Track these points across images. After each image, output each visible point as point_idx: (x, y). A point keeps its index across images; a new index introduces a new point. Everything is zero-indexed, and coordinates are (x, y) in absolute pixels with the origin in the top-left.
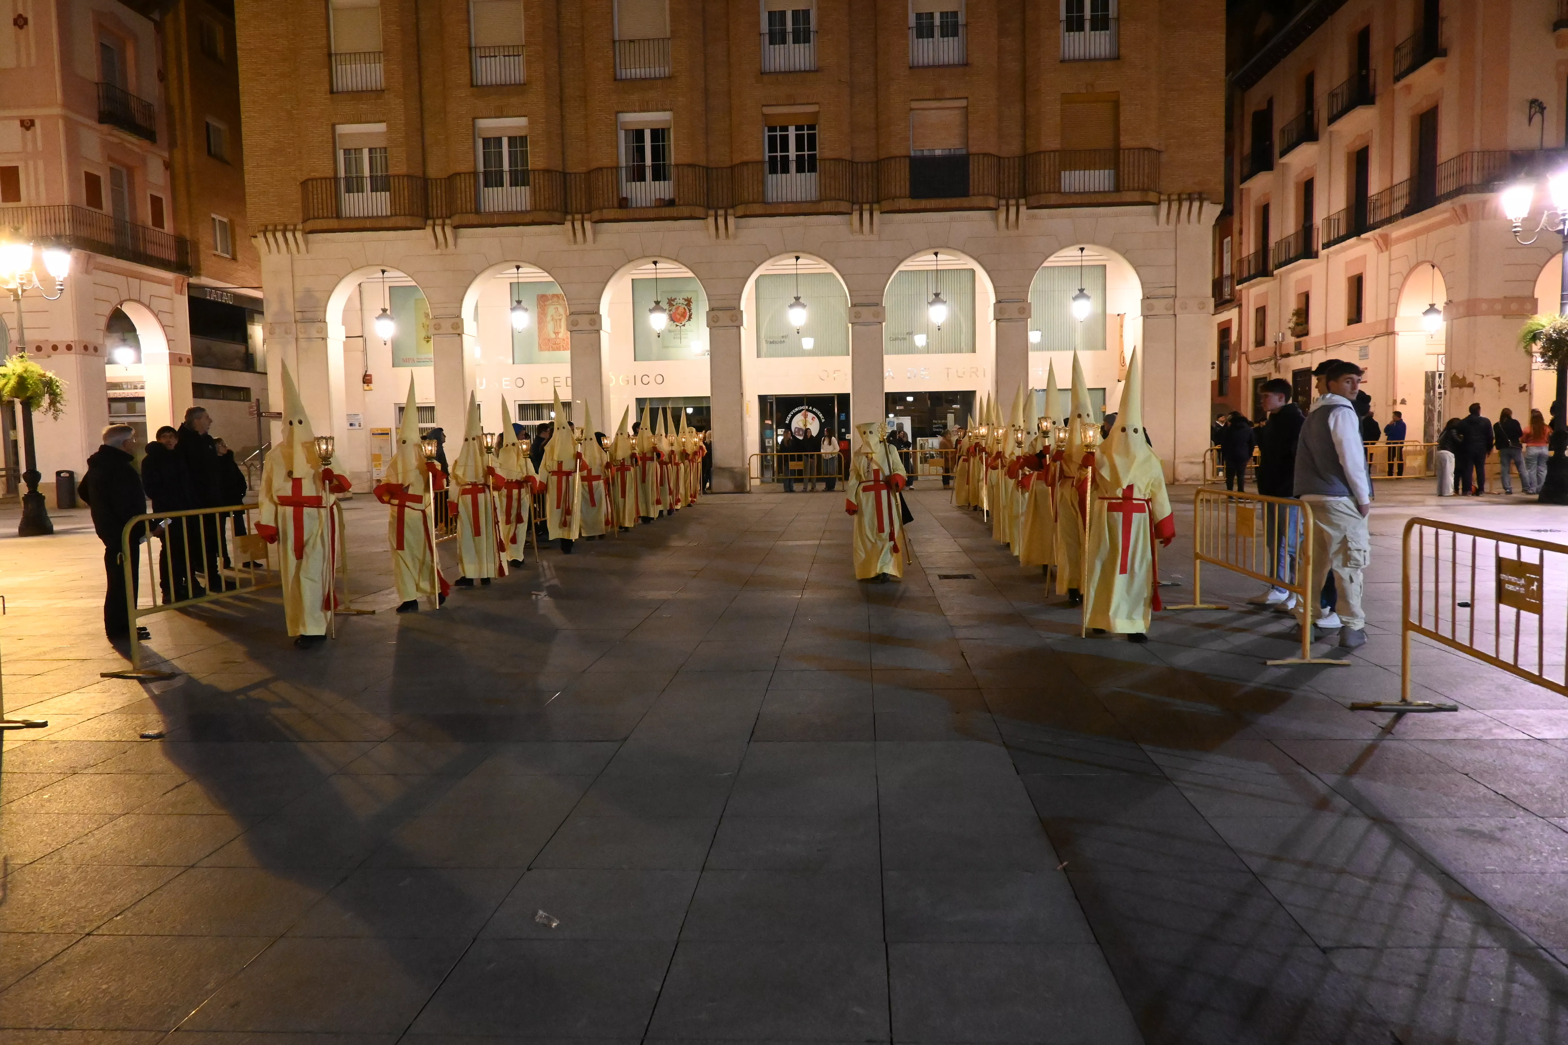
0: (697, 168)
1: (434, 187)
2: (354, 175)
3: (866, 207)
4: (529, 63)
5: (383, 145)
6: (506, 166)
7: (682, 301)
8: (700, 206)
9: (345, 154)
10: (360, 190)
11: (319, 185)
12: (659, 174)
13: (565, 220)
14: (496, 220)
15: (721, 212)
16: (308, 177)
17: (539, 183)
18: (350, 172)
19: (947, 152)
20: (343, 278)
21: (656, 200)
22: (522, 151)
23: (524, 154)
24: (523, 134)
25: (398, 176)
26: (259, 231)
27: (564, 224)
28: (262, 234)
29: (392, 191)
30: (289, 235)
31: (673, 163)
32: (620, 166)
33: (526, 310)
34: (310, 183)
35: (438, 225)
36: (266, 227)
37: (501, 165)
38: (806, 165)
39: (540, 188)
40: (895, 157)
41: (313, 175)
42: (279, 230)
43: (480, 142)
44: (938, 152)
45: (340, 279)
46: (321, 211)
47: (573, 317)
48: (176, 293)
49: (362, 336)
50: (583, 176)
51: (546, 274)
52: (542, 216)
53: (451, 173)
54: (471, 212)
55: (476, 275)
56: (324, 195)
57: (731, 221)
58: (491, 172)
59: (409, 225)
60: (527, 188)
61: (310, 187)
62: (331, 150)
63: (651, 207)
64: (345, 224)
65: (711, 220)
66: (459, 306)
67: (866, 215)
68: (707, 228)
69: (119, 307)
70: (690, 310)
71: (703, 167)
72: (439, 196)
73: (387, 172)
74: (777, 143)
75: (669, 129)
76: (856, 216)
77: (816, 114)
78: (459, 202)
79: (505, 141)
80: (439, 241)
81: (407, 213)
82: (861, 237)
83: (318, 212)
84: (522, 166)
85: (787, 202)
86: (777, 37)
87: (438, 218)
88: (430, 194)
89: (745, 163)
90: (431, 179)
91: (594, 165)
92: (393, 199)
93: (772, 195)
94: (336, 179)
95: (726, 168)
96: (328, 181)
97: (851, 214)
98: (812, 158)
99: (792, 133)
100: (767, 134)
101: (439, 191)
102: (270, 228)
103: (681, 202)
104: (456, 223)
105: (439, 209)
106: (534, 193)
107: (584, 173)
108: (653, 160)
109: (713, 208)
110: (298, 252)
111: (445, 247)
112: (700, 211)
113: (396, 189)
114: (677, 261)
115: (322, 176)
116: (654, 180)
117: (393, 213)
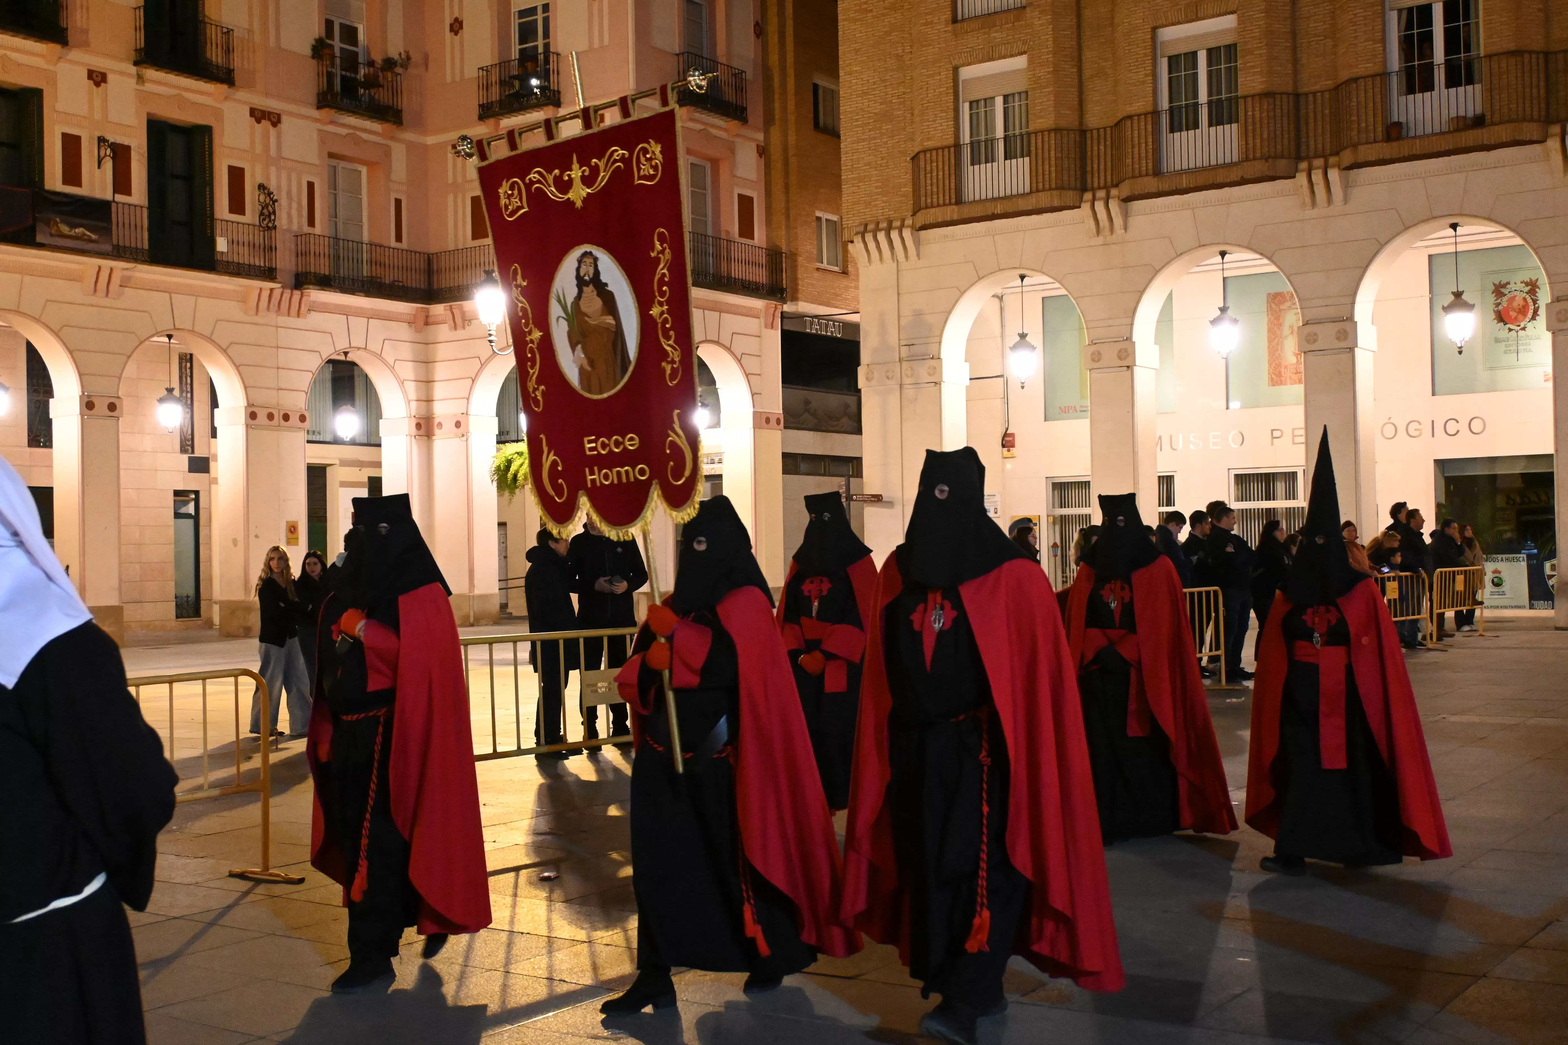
0: (1526, 56)
1: (1095, 142)
2: (983, 137)
5: (1022, 88)
6: (1203, 96)
8: (1532, 120)
9: (971, 109)
10: (990, 158)
11: (934, 158)
12: (1458, 75)
13: (1296, 170)
14: (1185, 183)
16: (923, 148)
17: (1253, 115)
18: (978, 135)
20: (965, 291)
21: (1451, 120)
22: (1229, 69)
23: (1232, 73)
24: (1228, 40)
25: (1042, 132)
26: (857, 234)
27: (1294, 177)
28: (860, 237)
29: (1033, 155)
30: (894, 235)
31: (1483, 53)
32: (1389, 70)
33: (1235, 321)
34: (922, 156)
35: (1100, 199)
36: (866, 225)
37: (1196, 95)
39: (1254, 124)
41: (927, 144)
42: (881, 230)
43: (1164, 64)
45: (963, 293)
46: (935, 196)
47: (1309, 330)
48: (766, 327)
49: (1002, 376)
50: (1327, 95)
51: (1266, 261)
52: (1259, 167)
53: (1120, 116)
54: (1147, 175)
55: (1157, 272)
56: (941, 173)
58: (1180, 107)
59: (1056, 203)
60: (1234, 126)
61: (922, 164)
62: (951, 105)
63: (1442, 133)
64: (967, 212)
65: (1553, 144)
66: (1128, 321)
68: (1547, 157)
71: (1538, 53)
72: (1102, 154)
73: (1028, 127)
78: (1129, 161)
79: (1202, 57)
80: (1101, 224)
81: (1053, 186)
83: (932, 199)
84: (1229, 91)
87: (1096, 187)
88: (1089, 153)
90: (1092, 130)
91: (1344, 75)
92: (1034, 168)
94: (957, 146)
96: (946, 150)
101: (1102, 147)
102: (871, 227)
103: (1497, 118)
104: (1125, 193)
105: (1102, 174)
106: (1245, 134)
107: (1329, 90)
108: (1447, 53)
109: (1557, 121)
110: (907, 257)
111: (1107, 232)
112: (1531, 130)
113: (1040, 151)
114: (1489, 219)
115: (939, 144)
116: (1448, 86)
117: (1034, 189)
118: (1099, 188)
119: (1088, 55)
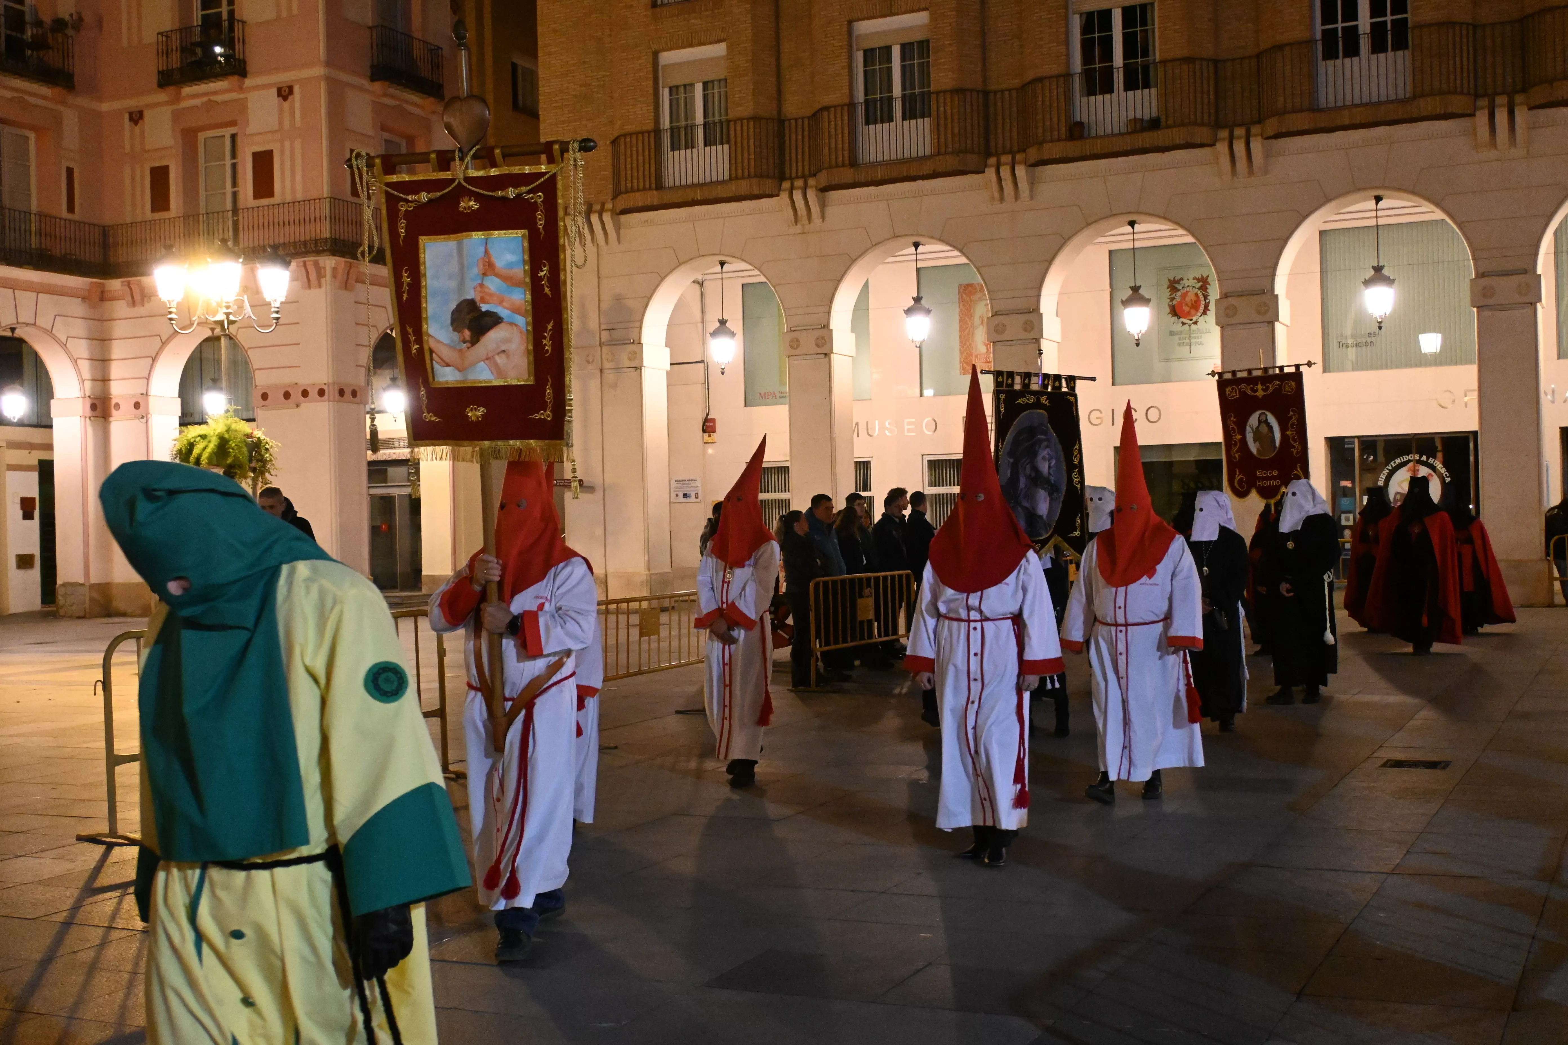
0: (1198, 63)
1: (793, 131)
2: (683, 123)
3: (1501, 100)
5: (722, 76)
6: (897, 90)
7: (1193, 283)
8: (1202, 124)
9: (671, 95)
10: (690, 144)
11: (634, 142)
12: (1135, 79)
13: (986, 166)
14: (880, 174)
15: (1239, 132)
16: (622, 132)
17: (945, 111)
18: (678, 120)
20: (665, 277)
21: (1129, 122)
22: (921, 65)
23: (925, 70)
24: (922, 37)
25: (741, 119)
27: (984, 172)
29: (733, 142)
30: (594, 218)
31: (1158, 58)
32: (1072, 72)
33: (928, 311)
34: (622, 140)
35: (798, 188)
37: (890, 89)
38: (1390, 38)
39: (946, 119)
41: (628, 128)
43: (859, 56)
45: (663, 279)
46: (635, 181)
47: (997, 319)
49: (702, 362)
50: (1014, 93)
51: (956, 253)
52: (951, 162)
53: (817, 106)
54: (843, 166)
55: (853, 261)
56: (641, 158)
57: (1257, 145)
58: (875, 100)
59: (756, 191)
60: (927, 120)
61: (622, 147)
62: (651, 90)
63: (1120, 134)
64: (668, 198)
65: (1222, 148)
66: (827, 310)
67: (1501, 117)
68: (1216, 160)
69: (389, 331)
71: (1208, 60)
72: (800, 144)
73: (727, 114)
74: (1338, 6)
75: (1152, 4)
76: (1482, 118)
78: (826, 151)
79: (896, 52)
80: (799, 213)
81: (752, 173)
82: (1493, 154)
83: (632, 182)
84: (922, 86)
85: (1354, 106)
87: (794, 176)
88: (787, 142)
89: (1281, 49)
90: (789, 120)
91: (1030, 75)
92: (733, 155)
93: (1327, 96)
94: (657, 132)
95: (1250, 57)
96: (646, 135)
97: (1472, 115)
98: (1401, 27)
101: (800, 137)
103: (1170, 122)
104: (822, 184)
105: (800, 164)
106: (937, 129)
107: (1017, 89)
108: (1125, 57)
109: (1225, 126)
110: (607, 241)
111: (805, 219)
112: (1202, 133)
113: (739, 139)
114: (1165, 218)
115: (638, 129)
116: (1126, 89)
117: (734, 176)
118: (797, 177)
119: (786, 47)
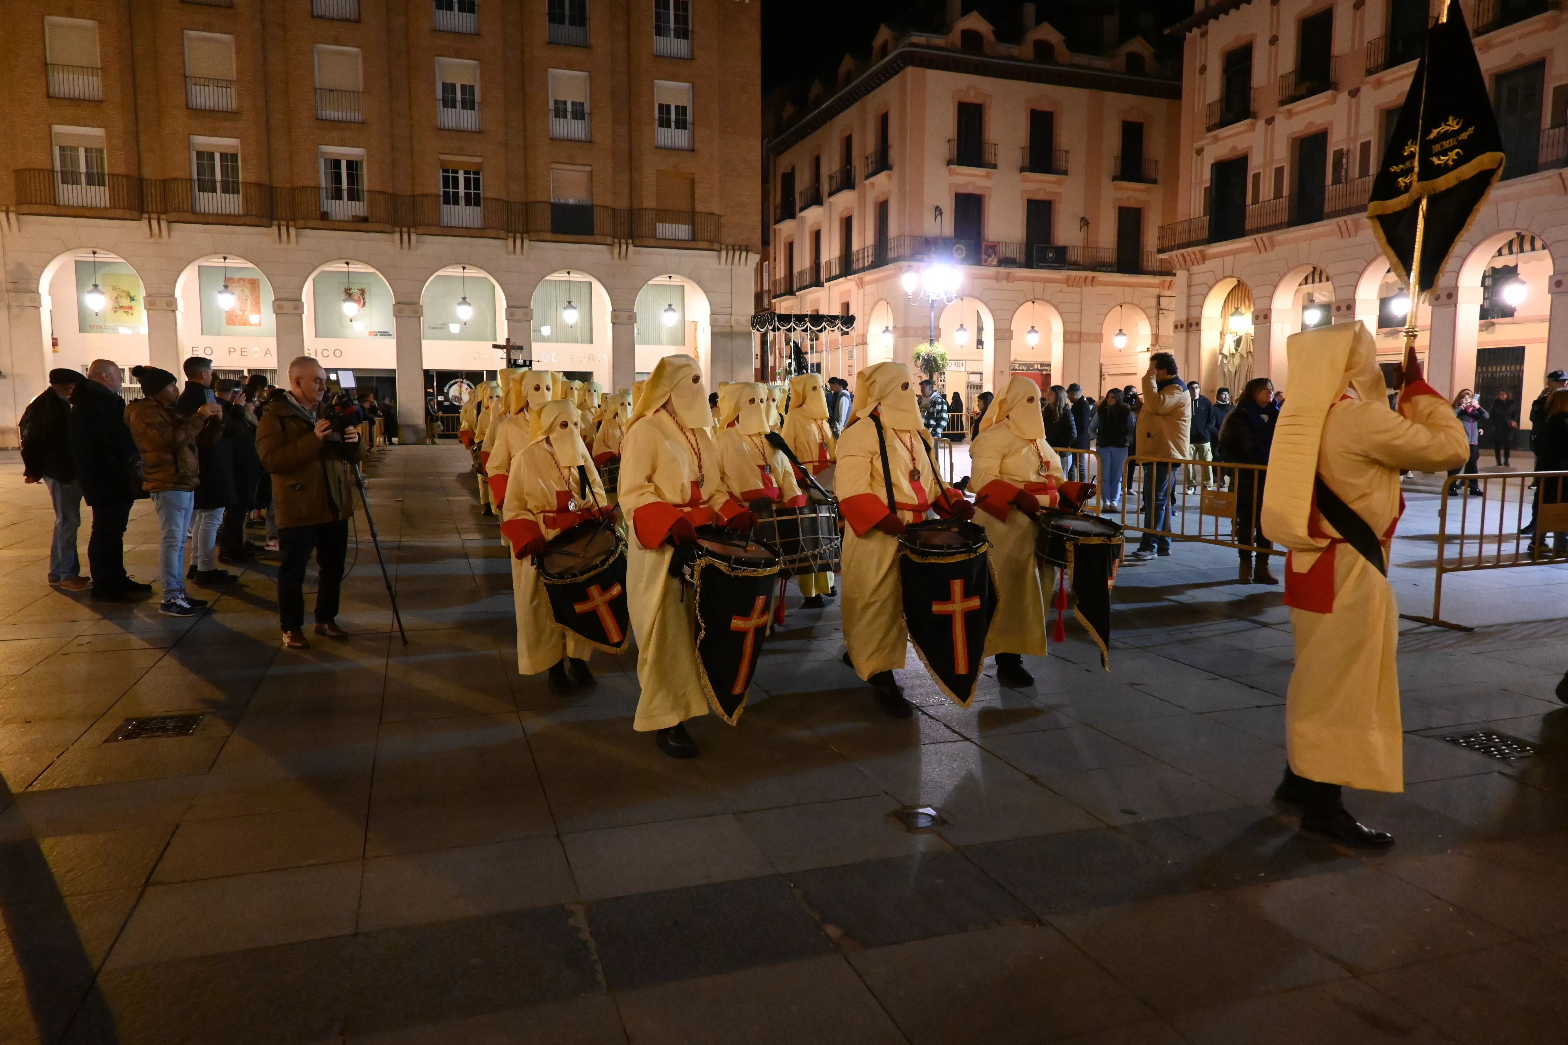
0: (386, 195)
1: (149, 187)
2: (70, 169)
4: (240, 95)
5: (98, 147)
6: (218, 176)
7: (357, 291)
8: (386, 223)
9: (60, 151)
10: (76, 182)
11: (33, 175)
12: (354, 196)
13: (272, 224)
14: (210, 219)
15: (405, 229)
16: (23, 167)
17: (249, 193)
18: (67, 167)
19: (577, 202)
21: (353, 216)
22: (232, 166)
23: (235, 168)
24: (231, 151)
25: (114, 175)
27: (271, 227)
29: (111, 187)
31: (366, 188)
32: (320, 186)
34: (24, 172)
35: (154, 219)
37: (214, 174)
38: (473, 200)
39: (250, 197)
40: (539, 202)
41: (30, 166)
43: (194, 154)
44: (571, 201)
46: (39, 198)
47: (278, 303)
50: (287, 192)
52: (254, 219)
53: (168, 177)
54: (188, 211)
55: (189, 263)
56: (42, 185)
57: (413, 237)
58: (204, 179)
59: (125, 216)
60: (237, 196)
61: (24, 176)
62: (46, 146)
63: (348, 221)
64: (63, 211)
65: (397, 235)
67: (518, 242)
68: (395, 241)
70: (364, 299)
71: (390, 195)
73: (102, 169)
74: (450, 181)
75: (361, 162)
76: (511, 241)
77: (480, 165)
78: (173, 201)
79: (217, 156)
80: (155, 233)
81: (126, 205)
82: (513, 256)
83: (31, 198)
84: (234, 177)
85: (461, 227)
86: (449, 103)
87: (153, 212)
88: (145, 193)
89: (426, 195)
90: (146, 180)
91: (297, 184)
92: (111, 194)
93: (447, 220)
94: (52, 171)
95: (409, 197)
96: (44, 172)
97: (507, 239)
98: (477, 196)
99: (461, 175)
100: (441, 174)
101: (154, 192)
103: (374, 219)
104: (171, 219)
105: (154, 205)
106: (245, 201)
107: (289, 189)
108: (348, 184)
109: (397, 226)
110: (10, 230)
111: (157, 237)
113: (116, 186)
114: (365, 262)
115: (40, 167)
116: (350, 200)
117: (112, 206)
119: (143, 138)
